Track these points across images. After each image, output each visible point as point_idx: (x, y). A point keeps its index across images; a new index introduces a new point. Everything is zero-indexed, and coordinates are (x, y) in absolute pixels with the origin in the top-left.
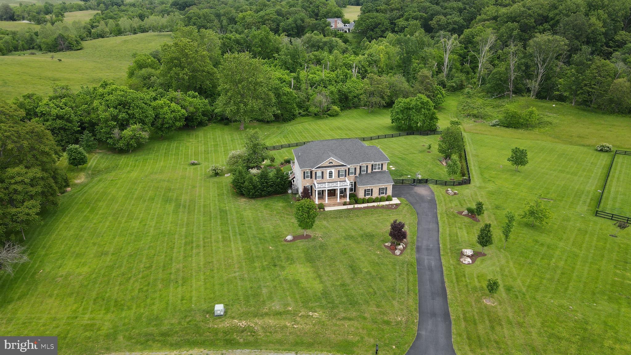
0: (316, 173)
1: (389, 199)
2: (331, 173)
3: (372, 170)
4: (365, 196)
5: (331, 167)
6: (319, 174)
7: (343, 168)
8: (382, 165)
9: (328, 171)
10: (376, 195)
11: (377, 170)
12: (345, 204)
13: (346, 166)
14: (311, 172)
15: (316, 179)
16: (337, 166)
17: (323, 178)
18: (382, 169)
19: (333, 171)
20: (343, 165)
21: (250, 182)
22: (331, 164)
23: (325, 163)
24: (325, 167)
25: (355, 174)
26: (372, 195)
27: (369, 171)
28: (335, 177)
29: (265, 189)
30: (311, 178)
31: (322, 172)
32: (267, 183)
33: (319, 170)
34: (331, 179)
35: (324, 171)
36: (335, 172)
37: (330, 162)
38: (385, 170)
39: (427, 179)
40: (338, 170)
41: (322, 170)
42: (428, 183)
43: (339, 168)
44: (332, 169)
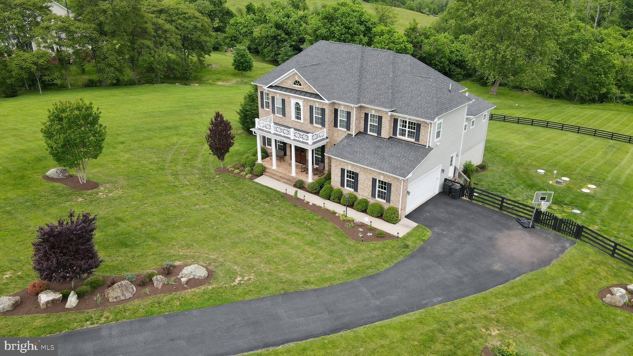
0: (273, 98)
1: (387, 215)
2: (298, 108)
3: (395, 133)
4: (342, 185)
5: (297, 92)
6: (278, 104)
7: (317, 103)
8: (419, 126)
9: (293, 101)
10: (364, 192)
12: (300, 185)
13: (321, 98)
15: (274, 111)
16: (307, 93)
18: (418, 138)
19: (301, 103)
20: (317, 96)
22: (297, 87)
23: (288, 82)
24: (286, 89)
25: (348, 128)
26: (356, 189)
27: (386, 132)
28: (305, 119)
31: (283, 101)
33: (278, 93)
34: (297, 122)
35: (286, 99)
36: (304, 106)
37: (296, 81)
38: (425, 144)
39: (583, 227)
40: (309, 104)
41: (283, 94)
42: (582, 238)
43: (311, 100)
44: (300, 98)
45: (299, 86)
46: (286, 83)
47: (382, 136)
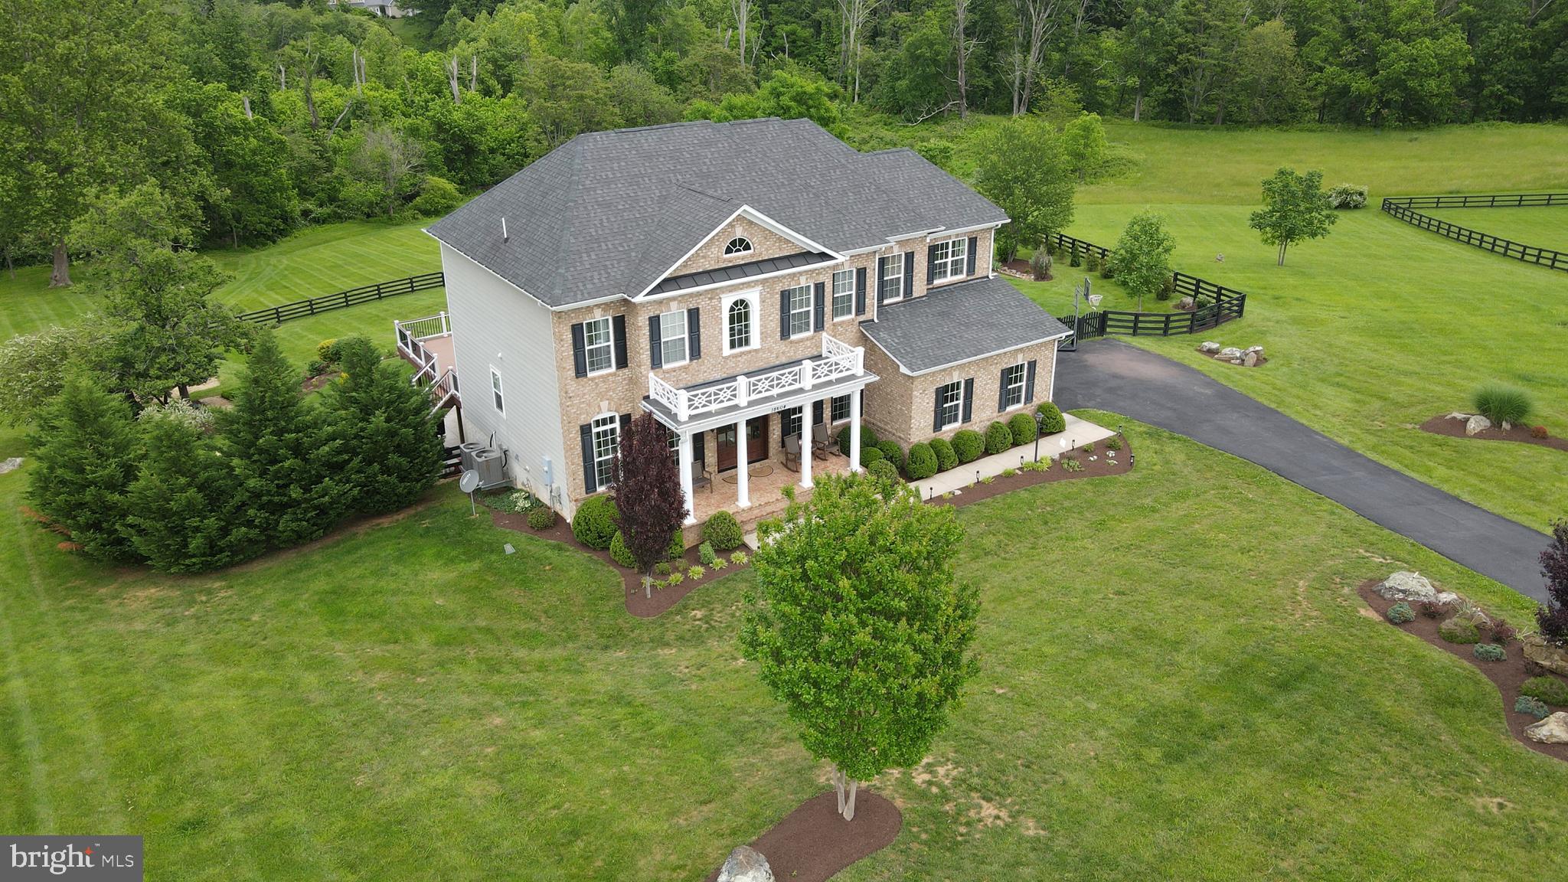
0: (655, 322)
1: (1048, 427)
2: (739, 315)
3: (930, 280)
4: (939, 426)
5: (742, 269)
6: (675, 329)
7: (803, 276)
8: (973, 242)
9: (727, 301)
10: (986, 413)
11: (949, 279)
13: (823, 256)
14: (620, 324)
15: (656, 362)
16: (775, 263)
17: (696, 352)
18: (971, 269)
19: (753, 297)
20: (807, 256)
21: (176, 467)
22: (740, 256)
23: (709, 252)
24: (710, 275)
25: (861, 309)
26: (967, 418)
27: (920, 284)
28: (764, 336)
29: (295, 492)
30: (622, 362)
31: (694, 315)
32: (297, 450)
33: (674, 299)
34: (743, 353)
35: (703, 304)
36: (763, 301)
37: (733, 243)
38: (985, 274)
39: (1105, 313)
40: (779, 288)
41: (691, 295)
42: (1108, 330)
43: (783, 277)
44: (748, 285)
45: (743, 253)
46: (704, 257)
47: (915, 295)
